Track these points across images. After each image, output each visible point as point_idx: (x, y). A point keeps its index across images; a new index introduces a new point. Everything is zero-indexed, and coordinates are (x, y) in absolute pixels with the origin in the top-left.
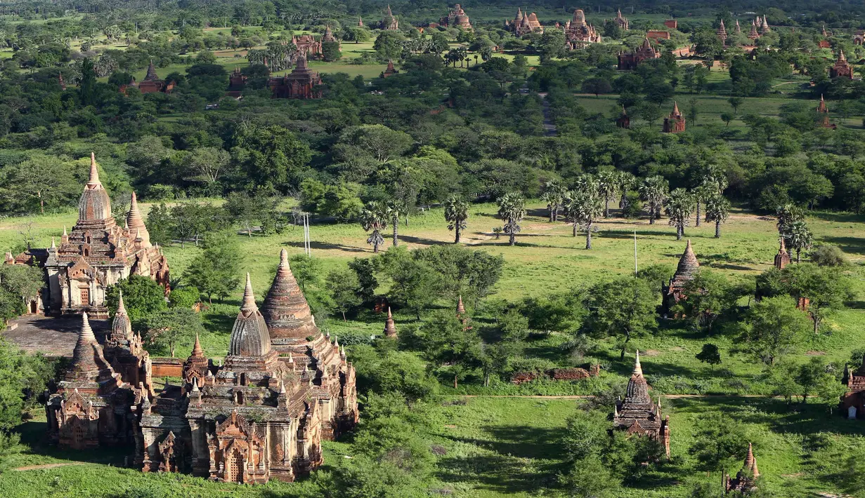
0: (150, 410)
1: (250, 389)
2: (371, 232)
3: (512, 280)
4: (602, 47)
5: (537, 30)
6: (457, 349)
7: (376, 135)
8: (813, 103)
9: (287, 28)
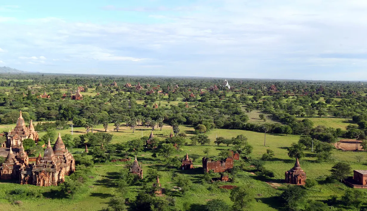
0: (23, 170)
1: (48, 164)
2: (87, 129)
3: (116, 139)
4: (143, 90)
5: (130, 87)
6: (99, 155)
7: (91, 108)
8: (185, 102)
9: (78, 85)
